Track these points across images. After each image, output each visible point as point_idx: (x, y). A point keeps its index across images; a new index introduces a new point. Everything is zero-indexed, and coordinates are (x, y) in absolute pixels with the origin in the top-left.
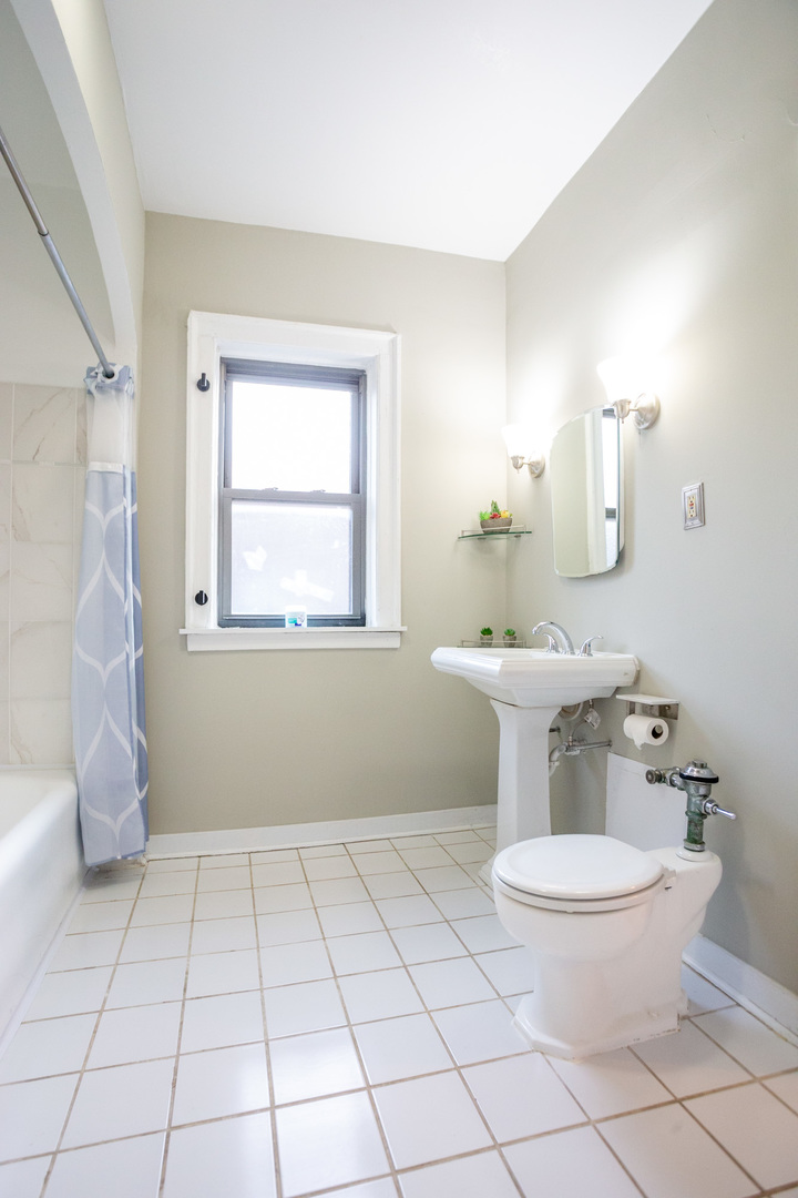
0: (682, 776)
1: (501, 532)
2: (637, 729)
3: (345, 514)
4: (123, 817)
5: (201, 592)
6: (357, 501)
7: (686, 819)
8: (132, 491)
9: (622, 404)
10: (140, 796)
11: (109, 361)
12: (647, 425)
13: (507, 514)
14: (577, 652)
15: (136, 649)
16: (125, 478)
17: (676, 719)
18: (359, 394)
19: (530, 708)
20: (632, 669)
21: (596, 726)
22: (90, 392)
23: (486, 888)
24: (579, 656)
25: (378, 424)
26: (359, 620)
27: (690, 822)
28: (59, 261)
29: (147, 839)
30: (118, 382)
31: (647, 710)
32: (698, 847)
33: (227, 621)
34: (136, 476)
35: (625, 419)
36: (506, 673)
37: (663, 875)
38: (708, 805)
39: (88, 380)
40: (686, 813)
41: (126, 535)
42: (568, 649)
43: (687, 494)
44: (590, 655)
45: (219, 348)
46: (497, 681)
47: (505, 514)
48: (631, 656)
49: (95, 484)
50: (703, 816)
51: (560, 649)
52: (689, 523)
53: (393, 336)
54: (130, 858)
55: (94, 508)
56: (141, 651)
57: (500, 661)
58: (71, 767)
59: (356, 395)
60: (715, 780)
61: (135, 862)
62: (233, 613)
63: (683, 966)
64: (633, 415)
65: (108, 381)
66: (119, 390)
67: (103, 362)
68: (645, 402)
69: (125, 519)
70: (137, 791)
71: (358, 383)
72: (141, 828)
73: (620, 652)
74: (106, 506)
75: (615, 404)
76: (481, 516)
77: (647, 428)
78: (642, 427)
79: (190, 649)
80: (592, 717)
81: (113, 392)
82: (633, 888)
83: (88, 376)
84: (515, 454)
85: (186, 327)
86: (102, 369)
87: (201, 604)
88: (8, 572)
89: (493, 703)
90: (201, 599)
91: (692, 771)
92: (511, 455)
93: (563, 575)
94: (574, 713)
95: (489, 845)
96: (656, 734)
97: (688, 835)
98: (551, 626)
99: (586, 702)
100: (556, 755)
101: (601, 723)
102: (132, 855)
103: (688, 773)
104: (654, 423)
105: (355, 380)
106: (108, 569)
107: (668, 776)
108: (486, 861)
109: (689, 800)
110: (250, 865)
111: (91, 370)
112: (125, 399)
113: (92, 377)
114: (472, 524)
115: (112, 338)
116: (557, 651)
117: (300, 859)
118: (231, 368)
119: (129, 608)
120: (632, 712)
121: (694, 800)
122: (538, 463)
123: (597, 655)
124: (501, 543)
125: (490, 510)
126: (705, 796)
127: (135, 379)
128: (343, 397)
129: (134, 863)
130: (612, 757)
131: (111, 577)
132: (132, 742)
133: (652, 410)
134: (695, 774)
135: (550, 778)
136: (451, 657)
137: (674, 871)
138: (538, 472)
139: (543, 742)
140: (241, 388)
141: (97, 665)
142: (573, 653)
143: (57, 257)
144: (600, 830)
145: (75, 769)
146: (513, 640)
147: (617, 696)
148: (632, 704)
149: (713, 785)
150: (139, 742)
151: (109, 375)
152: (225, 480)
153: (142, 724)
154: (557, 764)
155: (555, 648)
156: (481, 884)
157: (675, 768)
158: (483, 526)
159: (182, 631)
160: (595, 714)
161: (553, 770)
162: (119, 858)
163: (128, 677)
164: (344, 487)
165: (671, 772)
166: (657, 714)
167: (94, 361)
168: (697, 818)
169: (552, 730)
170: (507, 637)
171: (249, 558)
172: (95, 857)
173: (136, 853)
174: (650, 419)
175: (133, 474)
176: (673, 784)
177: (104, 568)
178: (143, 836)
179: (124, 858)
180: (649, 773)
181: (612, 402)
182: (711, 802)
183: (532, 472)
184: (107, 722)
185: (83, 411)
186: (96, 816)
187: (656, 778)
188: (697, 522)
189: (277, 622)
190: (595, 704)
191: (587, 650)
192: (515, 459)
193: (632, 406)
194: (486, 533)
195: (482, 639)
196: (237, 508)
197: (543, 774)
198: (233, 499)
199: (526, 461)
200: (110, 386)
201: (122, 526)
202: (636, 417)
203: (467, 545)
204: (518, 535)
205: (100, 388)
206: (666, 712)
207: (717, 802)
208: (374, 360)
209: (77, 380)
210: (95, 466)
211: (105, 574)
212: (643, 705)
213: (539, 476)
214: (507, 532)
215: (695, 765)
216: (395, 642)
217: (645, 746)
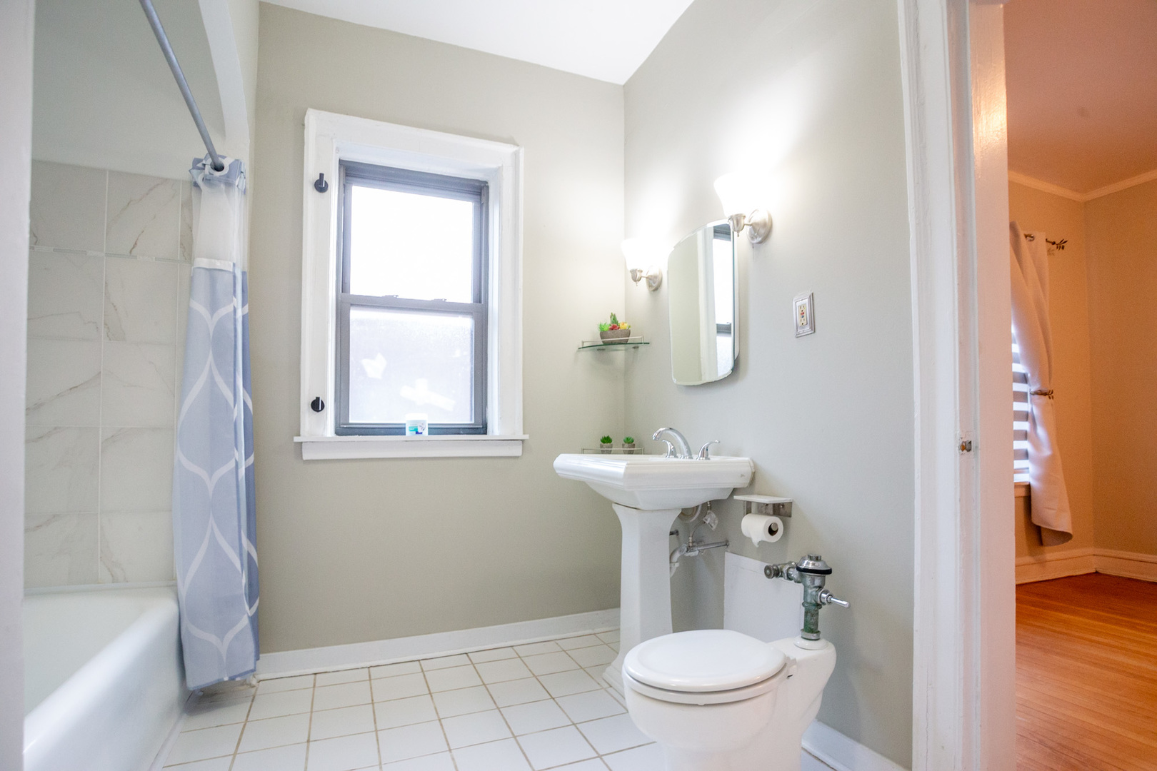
0: (798, 569)
1: (620, 343)
2: (754, 527)
3: (467, 323)
4: (230, 635)
5: (318, 399)
6: (479, 310)
7: (803, 609)
8: (243, 291)
9: (737, 219)
10: (251, 612)
11: (218, 153)
12: (759, 239)
13: (626, 326)
14: (695, 457)
15: (247, 457)
16: (235, 277)
17: (790, 516)
18: (481, 205)
19: (653, 511)
20: (748, 471)
21: (714, 527)
22: (196, 185)
23: (610, 690)
24: (697, 458)
25: (501, 235)
26: (480, 428)
27: (806, 613)
28: (161, 30)
29: (257, 658)
30: (228, 176)
31: (763, 509)
32: (814, 636)
33: (344, 429)
34: (248, 275)
35: (741, 233)
36: (629, 475)
37: (785, 666)
38: (824, 595)
39: (195, 172)
40: (803, 604)
41: (236, 336)
42: (686, 454)
43: (798, 304)
44: (707, 458)
45: (338, 149)
46: (622, 484)
47: (623, 326)
48: (747, 459)
49: (201, 282)
50: (818, 606)
51: (678, 455)
52: (800, 331)
53: (516, 148)
54: (238, 679)
55: (199, 307)
56: (252, 459)
57: (624, 464)
58: (171, 584)
59: (478, 205)
60: (829, 572)
61: (243, 683)
62: (351, 421)
63: (803, 752)
64: (747, 230)
65: (217, 174)
66: (229, 184)
67: (211, 153)
68: (759, 217)
69: (235, 320)
70: (247, 607)
71: (480, 194)
72: (250, 646)
73: (737, 455)
74: (213, 306)
75: (731, 218)
76: (601, 327)
77: (760, 243)
78: (756, 241)
79: (306, 457)
80: (711, 519)
81: (223, 186)
82: (758, 678)
83: (195, 167)
84: (634, 268)
85: (304, 125)
86: (209, 161)
87: (318, 411)
88: (100, 373)
89: (615, 507)
90: (317, 405)
91: (808, 564)
92: (630, 268)
93: (678, 383)
94: (692, 516)
95: (612, 648)
96: (772, 532)
97: (805, 625)
98: (670, 432)
99: (704, 505)
100: (677, 555)
101: (718, 524)
102: (240, 675)
103: (804, 566)
104: (766, 237)
105: (478, 191)
106: (216, 372)
107: (785, 570)
108: (609, 664)
109: (805, 591)
110: (370, 680)
111: (197, 161)
112: (236, 196)
113: (199, 169)
114: (591, 334)
115: (222, 130)
116: (676, 457)
117: (423, 671)
118: (351, 172)
119: (238, 413)
120: (749, 511)
121: (810, 591)
122: (656, 277)
123: (714, 459)
124: (619, 354)
125: (609, 322)
126: (820, 587)
127: (247, 175)
128: (465, 208)
129: (242, 685)
130: (730, 558)
131: (219, 380)
132: (241, 555)
133: (765, 225)
134: (810, 567)
135: (671, 579)
136: (573, 463)
137: (795, 660)
138: (655, 285)
139: (665, 544)
140: (361, 193)
141: (203, 473)
142: (691, 458)
143: (159, 26)
144: (718, 624)
145: (176, 585)
146: (631, 446)
147: (735, 497)
148: (749, 503)
149: (827, 576)
150: (249, 555)
151: (219, 168)
152: (343, 285)
153: (252, 536)
154: (677, 565)
155: (674, 453)
156: (606, 686)
157: (790, 563)
158: (602, 337)
159: (296, 439)
160: (713, 515)
161: (674, 570)
162: (226, 679)
163: (238, 486)
164: (467, 298)
165: (787, 567)
166: (771, 512)
167: (202, 152)
168: (813, 608)
169: (671, 533)
170: (626, 445)
171: (366, 366)
172: (198, 679)
173: (246, 673)
174: (762, 233)
175: (244, 273)
176: (789, 578)
177: (211, 370)
178: (253, 654)
179: (232, 679)
180: (767, 568)
181: (728, 215)
182: (826, 592)
183: (650, 286)
184: (213, 533)
185: (188, 205)
186: (201, 636)
187: (774, 572)
188: (808, 328)
189: (398, 430)
190: (713, 506)
191: (705, 453)
192: (634, 272)
193: (746, 221)
194: (605, 344)
195: (602, 447)
196: (355, 315)
197: (664, 573)
198: (352, 305)
199: (644, 274)
200: (219, 180)
201: (232, 327)
202: (750, 232)
203: (587, 356)
204: (636, 346)
205: (207, 180)
206: (780, 510)
207: (831, 592)
208: (498, 171)
209: (182, 171)
210: (202, 262)
211: (211, 377)
212: (758, 504)
213: (656, 289)
214: (625, 343)
215: (811, 558)
216: (516, 451)
217: (762, 543)
